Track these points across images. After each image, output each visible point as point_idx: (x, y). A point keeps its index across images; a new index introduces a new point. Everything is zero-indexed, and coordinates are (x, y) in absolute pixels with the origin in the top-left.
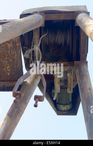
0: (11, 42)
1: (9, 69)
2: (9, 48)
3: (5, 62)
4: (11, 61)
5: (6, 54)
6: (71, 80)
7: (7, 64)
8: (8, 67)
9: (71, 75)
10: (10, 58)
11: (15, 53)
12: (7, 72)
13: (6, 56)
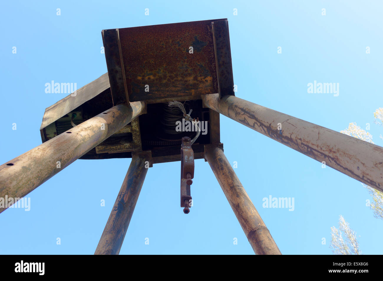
0: (196, 82)
1: (149, 78)
2: (185, 79)
3: (162, 71)
4: (164, 81)
5: (175, 73)
6: (119, 149)
7: (158, 75)
8: (152, 77)
9: (127, 148)
10: (169, 80)
11: (178, 88)
12: (144, 76)
13: (172, 74)
